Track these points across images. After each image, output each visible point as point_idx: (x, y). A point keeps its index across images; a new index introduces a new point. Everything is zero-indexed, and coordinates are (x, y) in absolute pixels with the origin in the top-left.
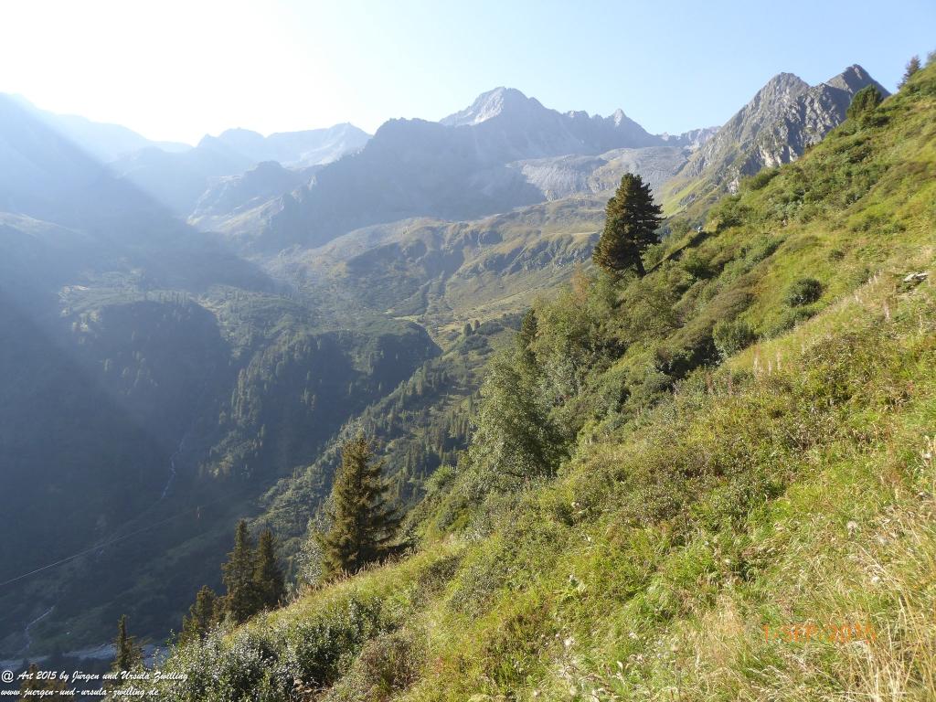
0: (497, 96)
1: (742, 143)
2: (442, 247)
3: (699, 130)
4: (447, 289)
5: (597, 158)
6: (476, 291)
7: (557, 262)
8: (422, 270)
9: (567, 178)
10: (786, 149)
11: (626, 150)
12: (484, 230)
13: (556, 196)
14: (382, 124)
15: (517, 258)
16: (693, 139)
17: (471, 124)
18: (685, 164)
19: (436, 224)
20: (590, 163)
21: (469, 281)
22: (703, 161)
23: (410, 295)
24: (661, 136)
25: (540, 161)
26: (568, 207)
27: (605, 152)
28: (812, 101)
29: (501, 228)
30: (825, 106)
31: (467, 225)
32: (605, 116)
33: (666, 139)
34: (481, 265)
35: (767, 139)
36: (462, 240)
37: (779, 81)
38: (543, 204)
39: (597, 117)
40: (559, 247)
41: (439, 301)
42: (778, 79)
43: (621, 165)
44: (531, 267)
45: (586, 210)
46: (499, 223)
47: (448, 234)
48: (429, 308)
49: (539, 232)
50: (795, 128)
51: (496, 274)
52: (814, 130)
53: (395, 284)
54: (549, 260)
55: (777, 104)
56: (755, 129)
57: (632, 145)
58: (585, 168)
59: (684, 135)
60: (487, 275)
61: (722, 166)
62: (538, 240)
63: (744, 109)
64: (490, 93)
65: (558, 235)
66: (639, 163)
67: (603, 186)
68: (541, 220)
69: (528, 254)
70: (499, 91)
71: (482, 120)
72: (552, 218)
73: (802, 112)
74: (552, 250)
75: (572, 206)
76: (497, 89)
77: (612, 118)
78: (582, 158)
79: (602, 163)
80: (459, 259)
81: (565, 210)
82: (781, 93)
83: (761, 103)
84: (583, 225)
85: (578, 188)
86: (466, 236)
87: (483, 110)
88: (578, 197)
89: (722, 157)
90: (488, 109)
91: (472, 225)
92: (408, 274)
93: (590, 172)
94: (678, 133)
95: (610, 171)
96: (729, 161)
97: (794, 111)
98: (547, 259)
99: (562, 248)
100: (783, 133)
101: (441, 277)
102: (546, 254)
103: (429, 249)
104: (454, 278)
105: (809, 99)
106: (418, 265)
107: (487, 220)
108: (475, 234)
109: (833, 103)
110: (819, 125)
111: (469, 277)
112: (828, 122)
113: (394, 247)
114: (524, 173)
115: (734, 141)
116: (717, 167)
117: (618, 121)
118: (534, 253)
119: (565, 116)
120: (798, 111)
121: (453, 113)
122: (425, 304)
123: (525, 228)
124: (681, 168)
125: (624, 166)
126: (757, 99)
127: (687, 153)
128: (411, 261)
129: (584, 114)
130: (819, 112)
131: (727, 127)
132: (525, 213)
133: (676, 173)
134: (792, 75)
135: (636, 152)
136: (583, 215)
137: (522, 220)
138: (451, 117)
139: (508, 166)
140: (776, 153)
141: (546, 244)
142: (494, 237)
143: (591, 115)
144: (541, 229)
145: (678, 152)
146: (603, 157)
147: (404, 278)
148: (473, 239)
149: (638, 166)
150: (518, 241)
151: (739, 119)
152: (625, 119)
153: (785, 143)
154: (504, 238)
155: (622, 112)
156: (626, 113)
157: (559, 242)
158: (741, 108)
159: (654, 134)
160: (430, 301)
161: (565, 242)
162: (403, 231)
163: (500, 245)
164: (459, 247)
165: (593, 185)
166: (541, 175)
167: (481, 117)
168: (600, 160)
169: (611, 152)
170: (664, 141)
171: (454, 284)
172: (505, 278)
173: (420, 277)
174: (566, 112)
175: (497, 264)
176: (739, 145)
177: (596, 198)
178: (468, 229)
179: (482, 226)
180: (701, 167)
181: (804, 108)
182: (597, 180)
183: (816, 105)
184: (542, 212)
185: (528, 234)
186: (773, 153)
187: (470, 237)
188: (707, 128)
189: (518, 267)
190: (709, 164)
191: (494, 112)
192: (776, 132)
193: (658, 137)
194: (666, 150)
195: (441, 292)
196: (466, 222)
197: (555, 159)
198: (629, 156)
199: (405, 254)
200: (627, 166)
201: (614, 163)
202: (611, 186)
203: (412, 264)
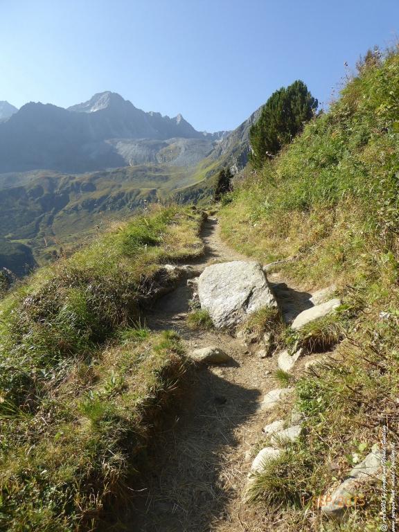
0: (105, 96)
1: (243, 141)
2: (55, 191)
3: (223, 131)
4: (55, 220)
5: (163, 142)
6: (74, 223)
7: (129, 207)
8: (39, 207)
9: (143, 152)
11: (181, 139)
12: (84, 182)
13: (136, 163)
15: (104, 203)
16: (220, 136)
17: (87, 112)
18: (212, 151)
19: (53, 175)
20: (158, 144)
21: (72, 215)
22: (221, 150)
23: (28, 223)
25: (129, 140)
26: (141, 171)
27: (168, 139)
29: (97, 181)
31: (74, 178)
32: (171, 117)
33: (205, 134)
34: (80, 206)
36: (69, 188)
38: (125, 168)
39: (167, 117)
40: (131, 197)
41: (47, 229)
43: (176, 147)
44: (112, 208)
45: (152, 174)
46: (95, 178)
47: (61, 183)
48: (39, 234)
49: (120, 186)
51: (89, 212)
53: (18, 215)
54: (124, 204)
57: (186, 137)
58: (155, 147)
59: (215, 133)
60: (83, 212)
62: (118, 192)
63: (245, 122)
64: (101, 94)
65: (131, 188)
66: (187, 147)
67: (165, 159)
68: (123, 178)
69: (111, 200)
70: (107, 94)
71: (95, 110)
72: (130, 178)
74: (127, 199)
75: (144, 170)
76: (106, 92)
77: (175, 119)
78: (154, 141)
79: (166, 145)
80: (66, 200)
81: (139, 173)
83: (254, 119)
84: (149, 183)
85: (150, 160)
86: (72, 184)
87: (96, 104)
88: (148, 165)
89: (231, 149)
90: (99, 104)
91: (78, 177)
92: (28, 208)
93: (157, 150)
94: (212, 132)
95: (170, 150)
96: (235, 151)
98: (123, 204)
99: (133, 197)
101: (52, 212)
102: (123, 201)
103: (46, 192)
104: (61, 213)
106: (37, 203)
107: (87, 175)
108: (78, 184)
111: (71, 213)
113: (21, 189)
114: (117, 147)
115: (238, 141)
116: (228, 155)
117: (179, 121)
118: (115, 199)
119: (147, 115)
121: (77, 104)
122: (37, 230)
123: (112, 183)
124: (210, 153)
125: (178, 149)
126: (252, 117)
127: (215, 144)
128: (32, 200)
129: (159, 114)
131: (236, 132)
132: (113, 173)
133: (207, 156)
135: (186, 141)
136: (149, 177)
137: (111, 177)
138: (76, 106)
139: (107, 142)
141: (123, 194)
142: (91, 187)
143: (163, 116)
144: (122, 184)
145: (210, 143)
146: (166, 141)
147: (25, 211)
148: (77, 187)
149: (186, 150)
150: (106, 190)
151: (242, 127)
152: (182, 119)
154: (97, 188)
155: (181, 116)
156: (183, 117)
157: (131, 193)
159: (199, 131)
160: (41, 229)
161: (134, 194)
162: (30, 179)
163: (94, 192)
164: (66, 193)
165: (159, 159)
166: (128, 149)
167: (95, 108)
168: (165, 143)
169: (173, 139)
171: (61, 217)
172: (95, 215)
173: (36, 211)
174: (148, 112)
175: (90, 206)
176: (241, 143)
177: (160, 167)
178: (74, 181)
179: (84, 179)
180: (220, 154)
182: (162, 155)
184: (124, 173)
185: (113, 186)
187: (75, 186)
188: (228, 131)
189: (104, 208)
190: (224, 152)
191: (102, 106)
193: (201, 133)
194: (203, 141)
195: (50, 222)
196: (72, 176)
197: (137, 140)
198: (181, 142)
199: (28, 194)
200: (180, 149)
201: (172, 146)
202: (170, 160)
203: (32, 202)
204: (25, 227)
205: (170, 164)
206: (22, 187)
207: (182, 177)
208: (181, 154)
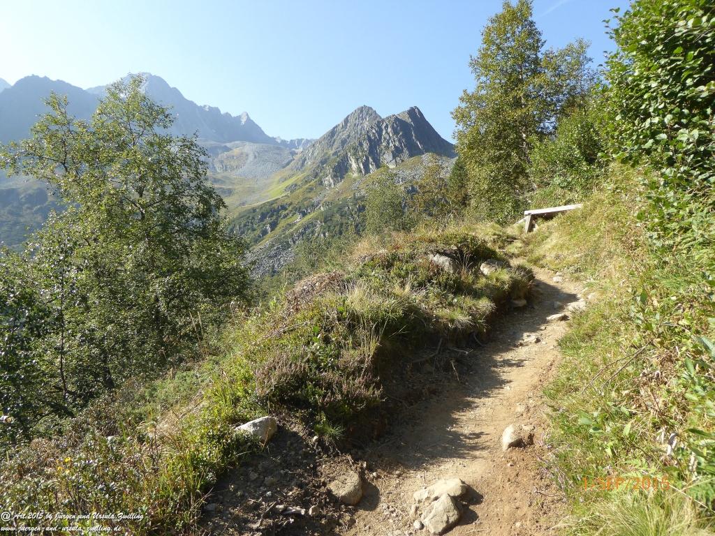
1: (334, 151)
3: (302, 139)
5: (223, 145)
10: (367, 158)
11: (247, 143)
14: (23, 77)
16: (299, 145)
18: (291, 161)
20: (216, 148)
22: (305, 160)
24: (275, 139)
27: (231, 142)
28: (387, 126)
30: (395, 132)
32: (234, 115)
33: (279, 141)
35: (354, 149)
37: (362, 111)
39: (227, 115)
42: (361, 110)
43: (242, 154)
50: (374, 144)
52: (387, 147)
55: (359, 127)
56: (343, 142)
57: (253, 141)
59: (292, 141)
61: (319, 166)
63: (337, 126)
66: (257, 155)
67: (226, 167)
73: (380, 132)
77: (239, 118)
79: (228, 149)
82: (363, 119)
83: (349, 125)
89: (319, 159)
92: (22, 220)
94: (288, 139)
95: (233, 156)
96: (323, 162)
97: (374, 131)
100: (366, 146)
105: (385, 124)
106: (36, 212)
109: (401, 130)
110: (391, 145)
112: (397, 144)
115: (328, 148)
116: (315, 166)
117: (243, 121)
119: (201, 109)
120: (376, 132)
121: (101, 85)
124: (288, 164)
125: (244, 155)
126: (346, 121)
127: (293, 154)
128: (28, 208)
129: (217, 110)
130: (391, 135)
131: (324, 138)
133: (284, 167)
134: (371, 108)
135: (255, 146)
140: (360, 161)
143: (222, 112)
145: (287, 152)
146: (228, 145)
147: (16, 223)
149: (255, 157)
151: (333, 133)
152: (248, 119)
153: (367, 153)
155: (247, 115)
156: (250, 116)
158: (335, 125)
159: (271, 136)
168: (226, 146)
169: (237, 142)
170: (277, 142)
174: (202, 105)
176: (331, 152)
177: (219, 176)
180: (303, 165)
181: (381, 130)
182: (222, 162)
183: (389, 130)
186: (357, 160)
188: (309, 139)
190: (309, 163)
192: (361, 144)
193: (273, 139)
194: (278, 148)
198: (249, 148)
199: (23, 200)
200: (247, 155)
201: (236, 151)
202: (232, 169)
203: (28, 211)
204: (15, 246)
205: (233, 175)
206: (13, 189)
207: (251, 191)
208: (248, 161)
